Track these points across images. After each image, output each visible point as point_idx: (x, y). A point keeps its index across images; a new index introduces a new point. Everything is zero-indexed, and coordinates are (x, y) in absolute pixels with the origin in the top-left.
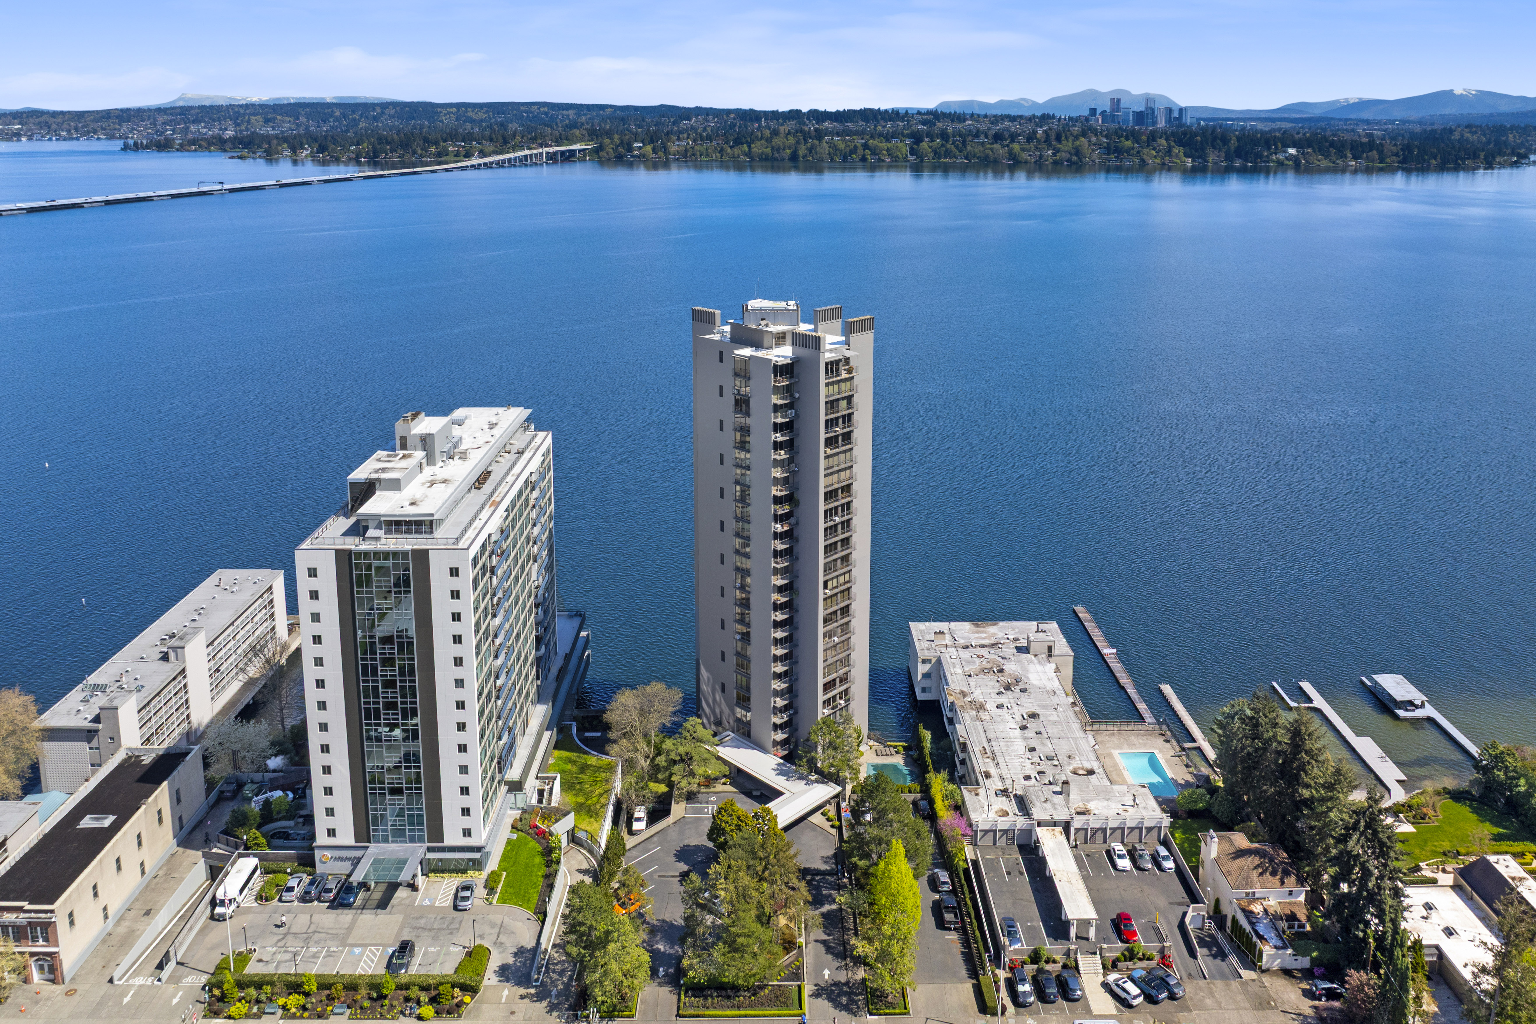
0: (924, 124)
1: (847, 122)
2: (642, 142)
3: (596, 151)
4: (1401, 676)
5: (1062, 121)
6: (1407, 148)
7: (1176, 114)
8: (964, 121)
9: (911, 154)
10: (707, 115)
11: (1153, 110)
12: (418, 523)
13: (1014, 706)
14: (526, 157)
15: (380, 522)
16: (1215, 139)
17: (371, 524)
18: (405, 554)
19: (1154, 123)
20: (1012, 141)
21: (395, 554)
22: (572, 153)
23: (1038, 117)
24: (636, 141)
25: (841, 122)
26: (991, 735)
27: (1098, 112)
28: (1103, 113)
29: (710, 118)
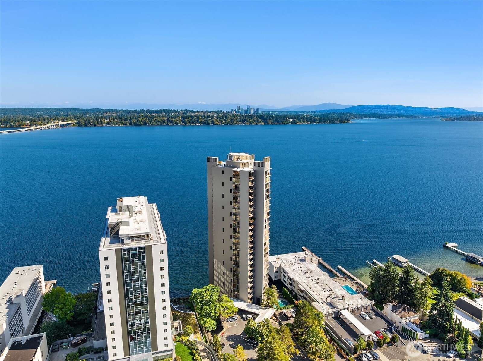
0: (183, 114)
1: (159, 113)
2: (94, 120)
3: (78, 123)
4: (398, 255)
5: (224, 113)
6: (320, 119)
7: (256, 110)
8: (196, 113)
9: (182, 123)
10: (113, 111)
11: (249, 109)
12: (144, 236)
13: (311, 277)
14: (53, 126)
15: (129, 237)
16: (270, 117)
17: (125, 238)
18: (143, 248)
19: (250, 113)
20: (213, 118)
21: (139, 248)
22: (69, 124)
23: (217, 111)
24: (91, 120)
25: (158, 113)
26: (310, 287)
27: (234, 110)
28: (235, 110)
29: (114, 112)
